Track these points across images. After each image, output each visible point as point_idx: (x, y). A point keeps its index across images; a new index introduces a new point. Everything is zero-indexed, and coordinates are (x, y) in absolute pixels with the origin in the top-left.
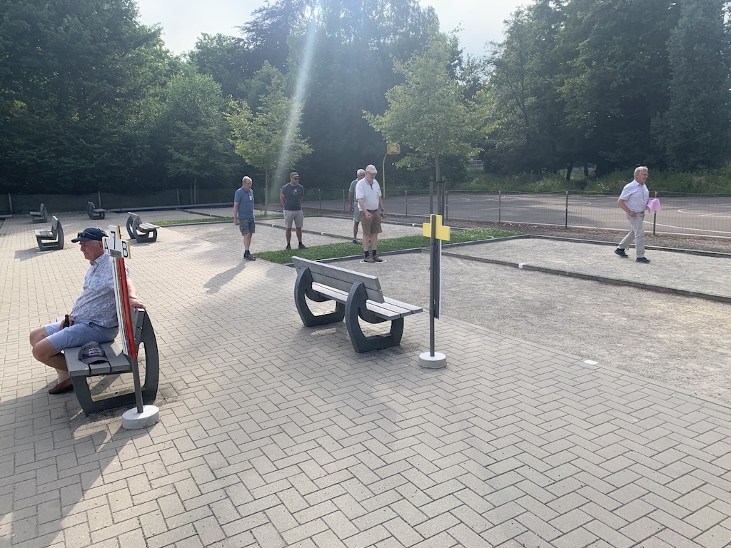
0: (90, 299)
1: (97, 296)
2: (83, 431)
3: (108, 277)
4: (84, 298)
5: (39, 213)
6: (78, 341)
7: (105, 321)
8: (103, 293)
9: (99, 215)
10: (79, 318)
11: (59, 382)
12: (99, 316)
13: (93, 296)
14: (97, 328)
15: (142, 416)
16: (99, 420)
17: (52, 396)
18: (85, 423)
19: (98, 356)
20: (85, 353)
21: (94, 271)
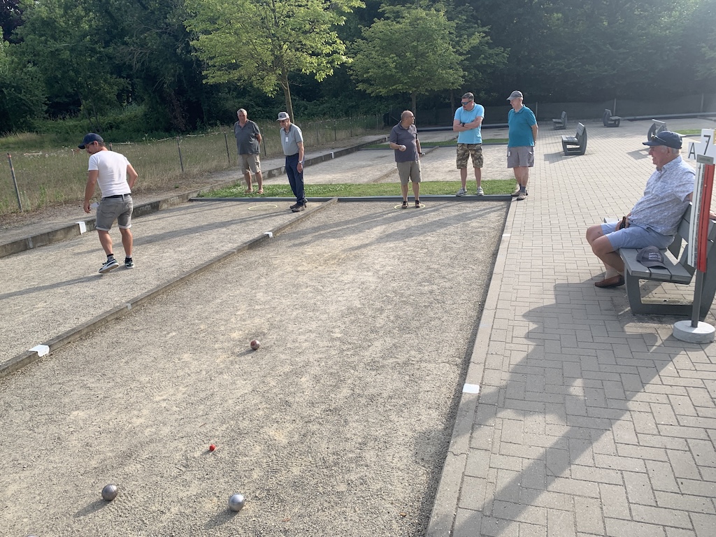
0: (652, 205)
1: (660, 202)
2: (633, 328)
3: (676, 184)
4: (646, 203)
5: (560, 121)
6: (633, 243)
7: (663, 228)
8: (667, 200)
9: (613, 122)
10: (637, 221)
11: (606, 277)
12: (657, 223)
13: (656, 201)
14: (653, 234)
15: (696, 331)
16: (646, 322)
17: (597, 289)
18: (633, 322)
19: (658, 261)
20: (645, 256)
21: (660, 177)
